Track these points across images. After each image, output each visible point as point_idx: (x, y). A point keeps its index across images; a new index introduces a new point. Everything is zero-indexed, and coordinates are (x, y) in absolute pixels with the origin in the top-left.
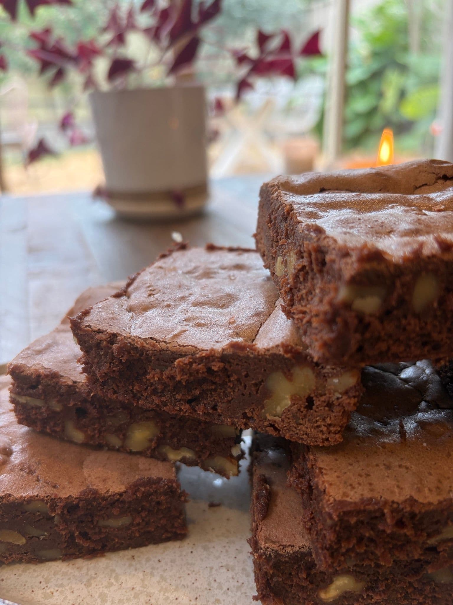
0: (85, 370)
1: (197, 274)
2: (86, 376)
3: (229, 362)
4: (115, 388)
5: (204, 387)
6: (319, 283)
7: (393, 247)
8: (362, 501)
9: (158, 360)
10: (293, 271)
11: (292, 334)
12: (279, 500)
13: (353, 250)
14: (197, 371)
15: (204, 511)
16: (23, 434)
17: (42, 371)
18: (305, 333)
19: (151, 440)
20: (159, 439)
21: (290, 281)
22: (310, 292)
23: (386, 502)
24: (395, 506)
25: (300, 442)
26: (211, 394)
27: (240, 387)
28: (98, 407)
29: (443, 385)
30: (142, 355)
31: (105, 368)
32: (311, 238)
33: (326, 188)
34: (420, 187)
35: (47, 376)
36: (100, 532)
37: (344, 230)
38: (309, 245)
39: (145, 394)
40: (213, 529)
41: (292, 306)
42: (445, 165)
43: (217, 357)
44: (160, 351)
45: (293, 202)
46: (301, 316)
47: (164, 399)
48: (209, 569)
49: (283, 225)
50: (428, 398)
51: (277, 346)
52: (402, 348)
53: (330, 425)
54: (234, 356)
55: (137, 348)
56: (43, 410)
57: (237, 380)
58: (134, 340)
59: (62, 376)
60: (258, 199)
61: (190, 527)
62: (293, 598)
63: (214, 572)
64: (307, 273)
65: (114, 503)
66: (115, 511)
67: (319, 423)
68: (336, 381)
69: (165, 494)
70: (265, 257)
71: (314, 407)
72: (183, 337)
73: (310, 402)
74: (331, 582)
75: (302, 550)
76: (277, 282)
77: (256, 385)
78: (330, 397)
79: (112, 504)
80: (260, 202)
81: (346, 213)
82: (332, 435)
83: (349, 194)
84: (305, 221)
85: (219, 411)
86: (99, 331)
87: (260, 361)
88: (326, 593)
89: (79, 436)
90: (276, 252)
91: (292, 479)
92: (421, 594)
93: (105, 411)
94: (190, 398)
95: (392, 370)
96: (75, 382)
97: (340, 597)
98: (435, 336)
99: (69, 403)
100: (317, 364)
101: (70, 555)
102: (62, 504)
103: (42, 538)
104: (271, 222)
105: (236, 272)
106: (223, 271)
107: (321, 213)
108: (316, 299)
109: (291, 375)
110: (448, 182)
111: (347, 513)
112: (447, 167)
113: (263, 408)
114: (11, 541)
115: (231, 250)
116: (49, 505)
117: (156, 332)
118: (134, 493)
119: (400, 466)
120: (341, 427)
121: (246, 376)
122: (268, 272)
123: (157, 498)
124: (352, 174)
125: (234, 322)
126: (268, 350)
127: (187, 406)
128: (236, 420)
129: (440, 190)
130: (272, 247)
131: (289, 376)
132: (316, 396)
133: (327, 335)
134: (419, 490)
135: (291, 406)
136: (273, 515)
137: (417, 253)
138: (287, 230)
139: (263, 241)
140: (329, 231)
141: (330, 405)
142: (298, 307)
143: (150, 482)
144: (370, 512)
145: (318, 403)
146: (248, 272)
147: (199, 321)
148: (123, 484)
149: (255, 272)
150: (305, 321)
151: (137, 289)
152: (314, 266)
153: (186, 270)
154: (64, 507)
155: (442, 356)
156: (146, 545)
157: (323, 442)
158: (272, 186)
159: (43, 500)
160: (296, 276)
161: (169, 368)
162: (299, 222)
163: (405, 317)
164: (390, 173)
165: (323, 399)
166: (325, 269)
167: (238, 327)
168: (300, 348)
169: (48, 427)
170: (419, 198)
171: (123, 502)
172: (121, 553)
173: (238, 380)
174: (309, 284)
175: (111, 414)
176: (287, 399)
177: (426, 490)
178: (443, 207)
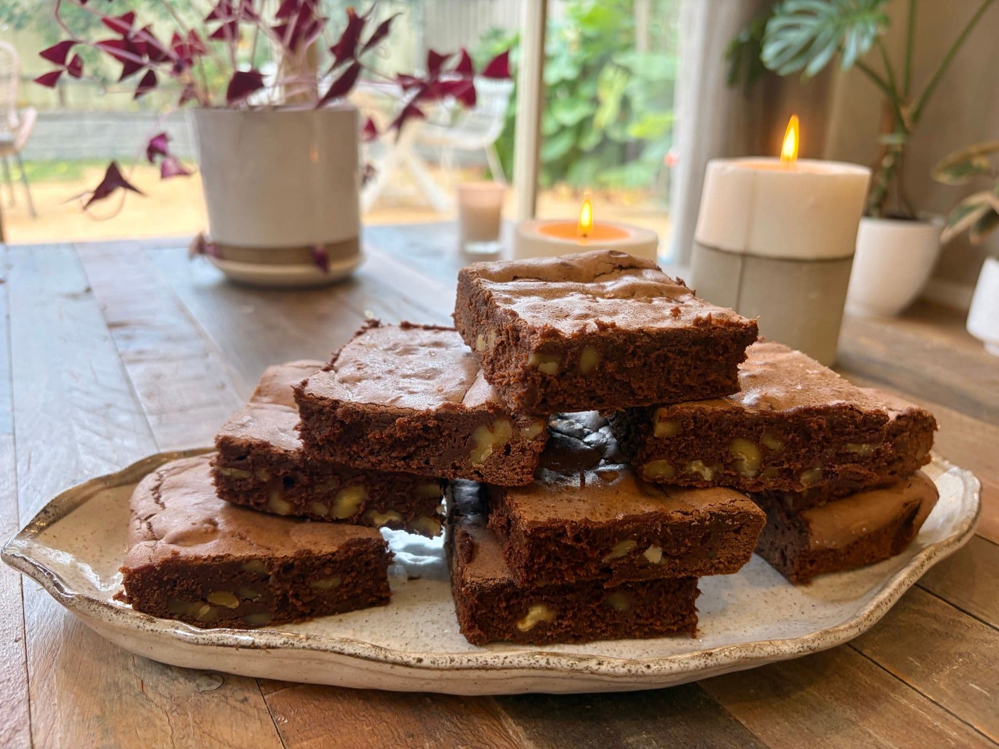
0: (302, 437)
1: (398, 351)
2: (303, 443)
3: (442, 420)
4: (332, 452)
5: (419, 444)
6: (514, 354)
7: (567, 328)
8: (549, 520)
9: (377, 421)
10: (494, 346)
11: (493, 396)
12: (480, 550)
13: (538, 329)
14: (415, 428)
15: (404, 584)
16: (222, 509)
17: (253, 441)
18: (504, 393)
19: (358, 506)
20: (367, 502)
21: (492, 353)
22: (507, 361)
23: (566, 521)
24: (574, 524)
25: (500, 484)
26: (424, 450)
27: (450, 441)
28: (308, 474)
29: (619, 445)
30: (362, 418)
31: (326, 432)
32: (508, 320)
33: (518, 276)
34: (599, 275)
35: (258, 445)
36: (311, 594)
37: (533, 314)
38: (506, 325)
39: (362, 455)
40: (415, 596)
41: (493, 374)
42: (622, 256)
43: (432, 416)
44: (380, 414)
45: (491, 289)
46: (500, 380)
47: (380, 458)
48: (414, 625)
49: (484, 309)
50: (606, 456)
51: (482, 405)
52: (574, 401)
53: (523, 467)
54: (446, 415)
55: (358, 412)
56: (250, 480)
57: (447, 435)
58: (355, 405)
59: (272, 446)
60: (457, 282)
61: (392, 597)
62: (495, 632)
63: (420, 625)
64: (505, 347)
65: (326, 563)
66: (328, 571)
67: (515, 466)
68: (527, 430)
69: (374, 553)
70: (465, 336)
71: (511, 453)
72: (399, 401)
73: (508, 448)
74: (527, 613)
75: (502, 582)
76: (478, 357)
77: (464, 438)
78: (523, 444)
79: (324, 565)
80: (459, 285)
81: (535, 300)
82: (525, 476)
83: (537, 283)
84: (503, 306)
85: (431, 464)
86: (322, 399)
87: (468, 417)
88: (523, 623)
89: (283, 507)
90: (477, 330)
91: (493, 518)
92: (603, 622)
93: (315, 478)
94: (405, 455)
95: (578, 436)
96: (286, 451)
97: (535, 626)
98: (599, 392)
99: (279, 472)
100: (513, 417)
101: (280, 619)
102: (279, 562)
103: (254, 600)
104: (471, 305)
105: (435, 349)
106: (423, 348)
107: (515, 300)
108: (513, 366)
109: (493, 427)
110: (623, 272)
111: (538, 530)
112: (623, 258)
113: (470, 457)
114: (224, 604)
115: (427, 328)
116: (266, 564)
117: (374, 398)
118: (346, 552)
119: (579, 500)
120: (532, 468)
121: (456, 431)
122: (468, 349)
123: (367, 557)
124: (541, 264)
125: (442, 390)
126: (475, 408)
127: (402, 462)
128: (446, 471)
129: (615, 279)
130: (473, 326)
131: (492, 429)
132: (512, 444)
133: (520, 391)
134: (592, 514)
135: (493, 454)
136: (476, 560)
137: (582, 331)
138: (487, 312)
139: (462, 321)
140: (521, 315)
141: (523, 450)
142: (498, 373)
143: (361, 542)
144: (555, 529)
145: (514, 449)
146: (447, 349)
147: (411, 389)
148: (334, 545)
149: (452, 349)
150: (504, 383)
151: (344, 364)
152: (511, 341)
153: (386, 347)
154: (280, 566)
155: (605, 408)
156: (351, 611)
157: (518, 483)
158: (471, 273)
159: (260, 559)
160: (497, 350)
161: (389, 428)
162: (498, 307)
163: (575, 377)
164: (573, 263)
165: (517, 445)
166: (519, 343)
167: (446, 393)
168: (500, 405)
169: (251, 500)
170: (596, 287)
171: (335, 562)
172: (328, 618)
173: (449, 435)
174: (507, 355)
175: (321, 481)
176: (489, 448)
177: (598, 515)
178: (613, 295)
